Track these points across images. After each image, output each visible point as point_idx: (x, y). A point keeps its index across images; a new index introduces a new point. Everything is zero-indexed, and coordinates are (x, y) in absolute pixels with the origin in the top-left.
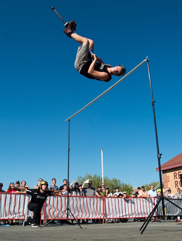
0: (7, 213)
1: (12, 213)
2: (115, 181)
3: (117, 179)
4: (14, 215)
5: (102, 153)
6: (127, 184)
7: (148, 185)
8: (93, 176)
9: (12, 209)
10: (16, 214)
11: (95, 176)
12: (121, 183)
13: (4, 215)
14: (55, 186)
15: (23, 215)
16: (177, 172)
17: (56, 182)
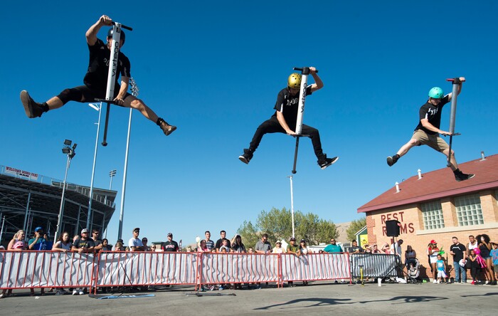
0: (154, 277)
1: (160, 277)
2: (312, 216)
3: (314, 214)
4: (163, 280)
5: (291, 181)
6: (327, 221)
7: (357, 221)
8: (281, 210)
9: (159, 273)
10: (164, 278)
11: (284, 210)
12: (319, 219)
13: (151, 279)
14: (209, 240)
15: (174, 278)
16: (386, 214)
17: (209, 236)
